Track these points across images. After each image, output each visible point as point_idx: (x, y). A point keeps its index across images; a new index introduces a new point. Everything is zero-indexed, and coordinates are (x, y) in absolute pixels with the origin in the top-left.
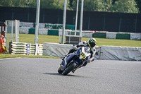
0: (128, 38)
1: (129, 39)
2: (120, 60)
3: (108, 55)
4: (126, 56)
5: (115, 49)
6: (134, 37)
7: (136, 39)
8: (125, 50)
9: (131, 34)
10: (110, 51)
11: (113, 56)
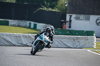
1: (8, 25)
2: (14, 45)
3: (3, 41)
4: (20, 42)
6: (13, 23)
7: (14, 26)
9: (10, 20)
11: (8, 42)
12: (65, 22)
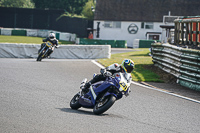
0: (24, 34)
1: (26, 35)
2: (16, 57)
3: (3, 53)
4: (22, 54)
5: (11, 46)
6: (31, 33)
7: (33, 36)
8: (22, 47)
9: (28, 30)
10: (5, 48)
12: (92, 31)
